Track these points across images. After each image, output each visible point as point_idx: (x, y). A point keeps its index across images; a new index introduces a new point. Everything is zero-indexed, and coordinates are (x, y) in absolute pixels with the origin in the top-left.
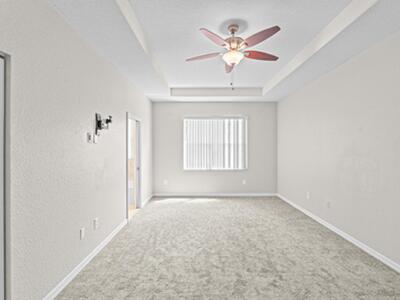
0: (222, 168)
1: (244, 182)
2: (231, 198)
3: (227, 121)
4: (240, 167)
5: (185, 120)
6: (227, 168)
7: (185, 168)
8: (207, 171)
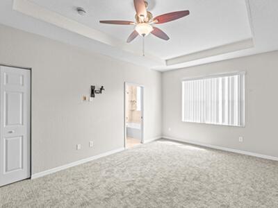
0: (215, 123)
1: (241, 139)
2: (217, 150)
3: (220, 79)
4: (236, 124)
5: (183, 83)
6: (220, 123)
7: (183, 120)
8: (200, 124)
